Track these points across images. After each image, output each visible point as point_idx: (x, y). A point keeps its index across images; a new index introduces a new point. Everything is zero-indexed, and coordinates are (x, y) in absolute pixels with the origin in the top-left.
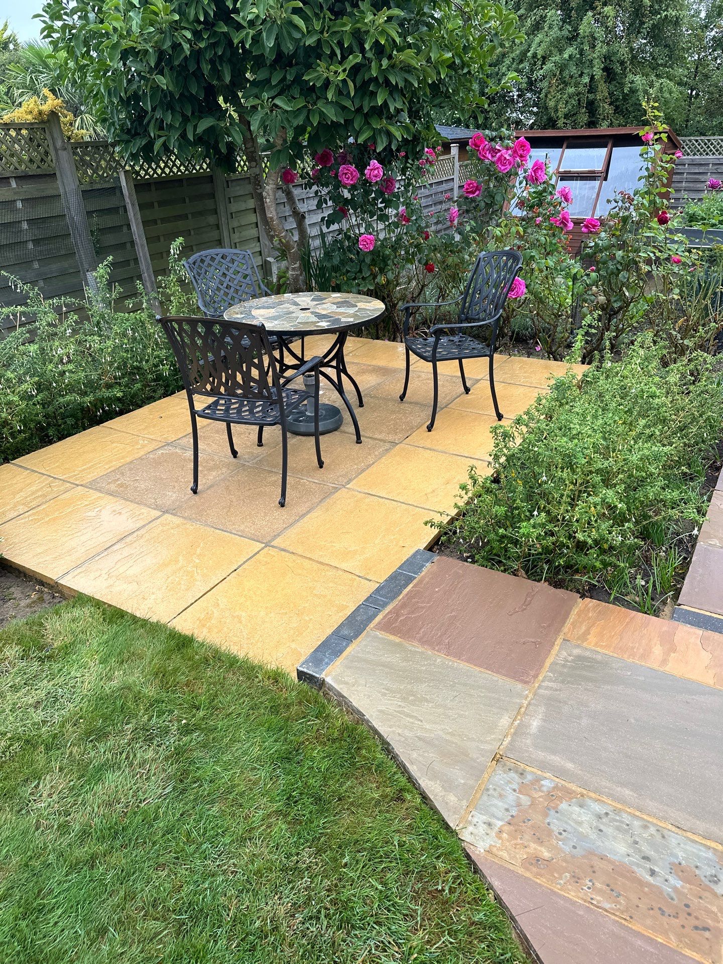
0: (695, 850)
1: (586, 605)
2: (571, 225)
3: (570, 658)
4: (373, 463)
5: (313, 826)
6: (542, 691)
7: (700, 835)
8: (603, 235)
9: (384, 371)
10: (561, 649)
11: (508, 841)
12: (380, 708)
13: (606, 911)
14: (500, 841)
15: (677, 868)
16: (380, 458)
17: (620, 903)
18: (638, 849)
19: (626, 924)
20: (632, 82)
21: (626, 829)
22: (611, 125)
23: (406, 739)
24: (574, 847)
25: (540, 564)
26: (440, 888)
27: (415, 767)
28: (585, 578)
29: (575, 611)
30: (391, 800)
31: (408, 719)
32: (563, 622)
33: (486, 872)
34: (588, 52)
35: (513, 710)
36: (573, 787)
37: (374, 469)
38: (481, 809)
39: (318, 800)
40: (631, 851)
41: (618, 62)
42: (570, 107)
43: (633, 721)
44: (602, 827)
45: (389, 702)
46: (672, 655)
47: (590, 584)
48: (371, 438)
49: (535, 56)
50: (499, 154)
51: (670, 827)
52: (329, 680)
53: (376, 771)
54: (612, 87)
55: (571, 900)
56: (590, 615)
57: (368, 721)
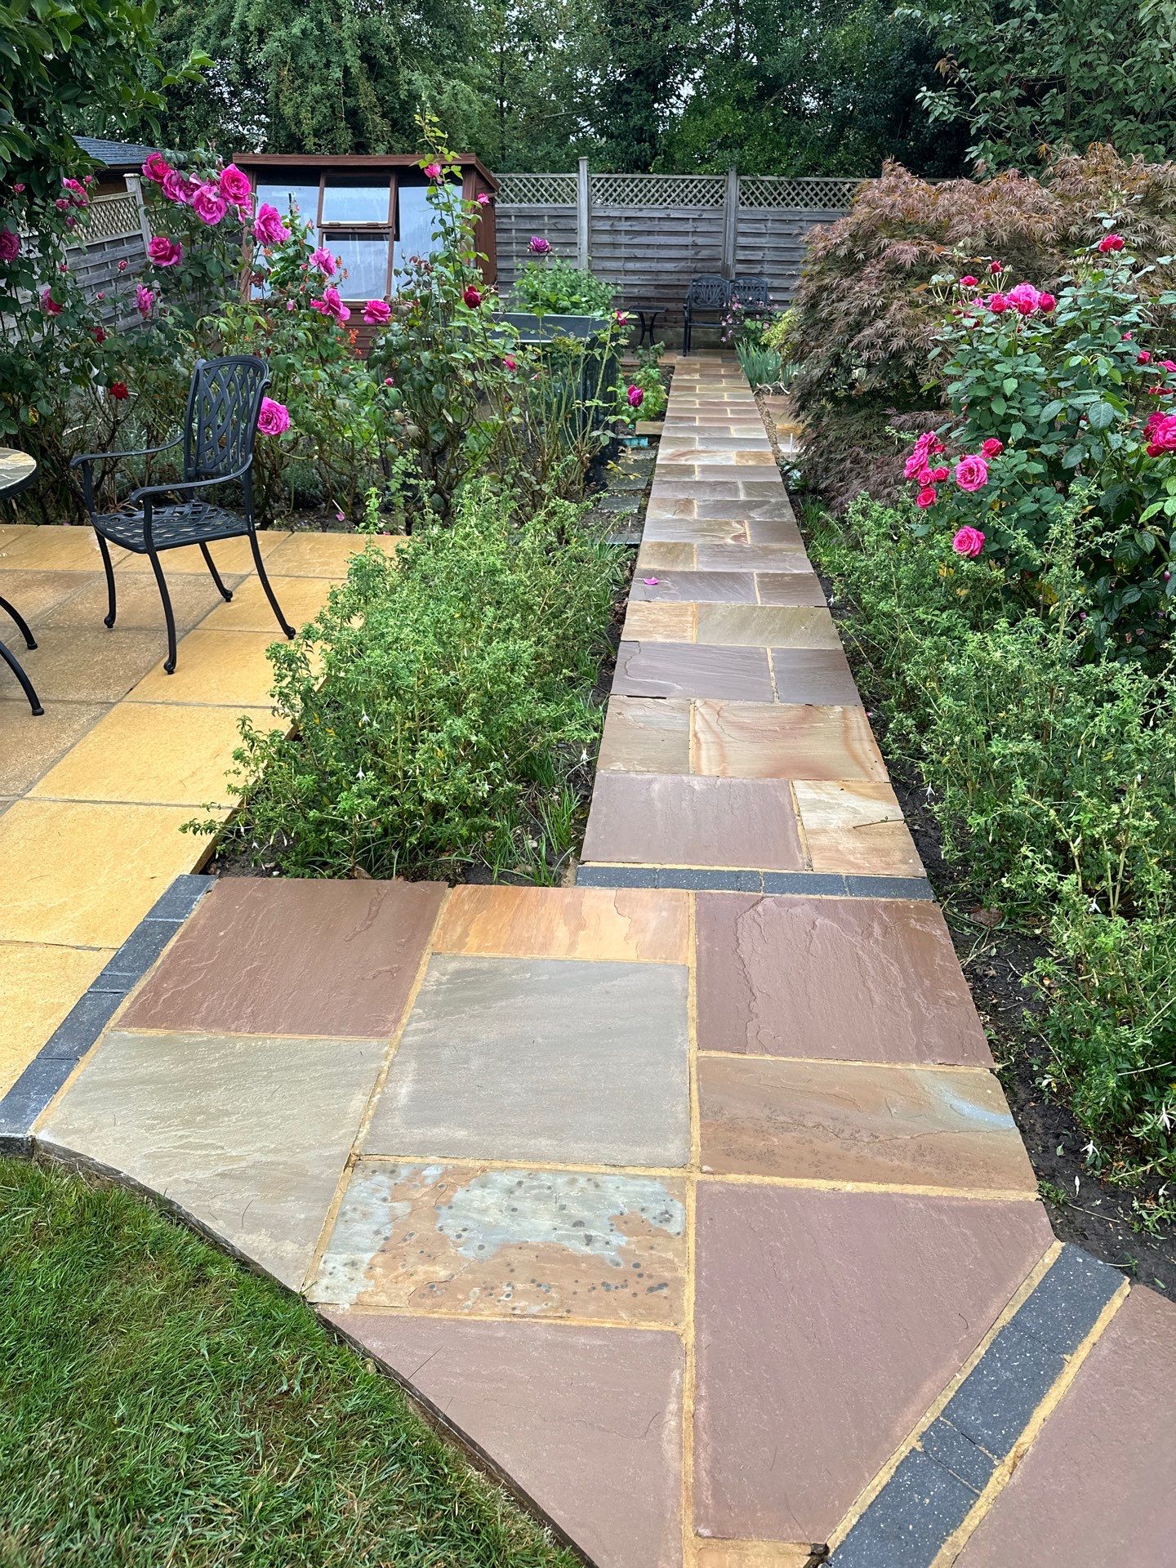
0: (637, 1189)
1: (459, 895)
2: (346, 313)
3: (444, 979)
4: (73, 745)
5: (49, 1383)
6: (409, 1040)
7: (643, 1165)
8: (395, 326)
9: (67, 580)
10: (430, 969)
11: (385, 1276)
12: (146, 1151)
13: (535, 1317)
14: (373, 1281)
15: (621, 1222)
16: (84, 735)
17: (552, 1299)
18: (566, 1215)
19: (563, 1322)
20: (410, 82)
21: (547, 1195)
22: (390, 151)
23: (200, 1185)
24: (481, 1247)
25: (387, 852)
26: (285, 1388)
27: (221, 1222)
28: (453, 857)
29: (444, 908)
30: (186, 1289)
31: (199, 1152)
32: (428, 929)
33: (356, 1335)
34: (332, 28)
35: (369, 1082)
36: (470, 1163)
37: (75, 755)
38: (337, 1247)
39: (53, 1337)
40: (557, 1223)
41: (382, 47)
42: (320, 119)
43: (540, 1040)
44: (515, 1204)
45: (162, 1136)
46: (582, 933)
47: (463, 863)
48: (60, 701)
49: (243, 26)
50: (196, 193)
51: (604, 1169)
52: (43, 1136)
53: (153, 1253)
54: (381, 90)
55: (485, 1322)
56: (466, 907)
57: (128, 1179)
